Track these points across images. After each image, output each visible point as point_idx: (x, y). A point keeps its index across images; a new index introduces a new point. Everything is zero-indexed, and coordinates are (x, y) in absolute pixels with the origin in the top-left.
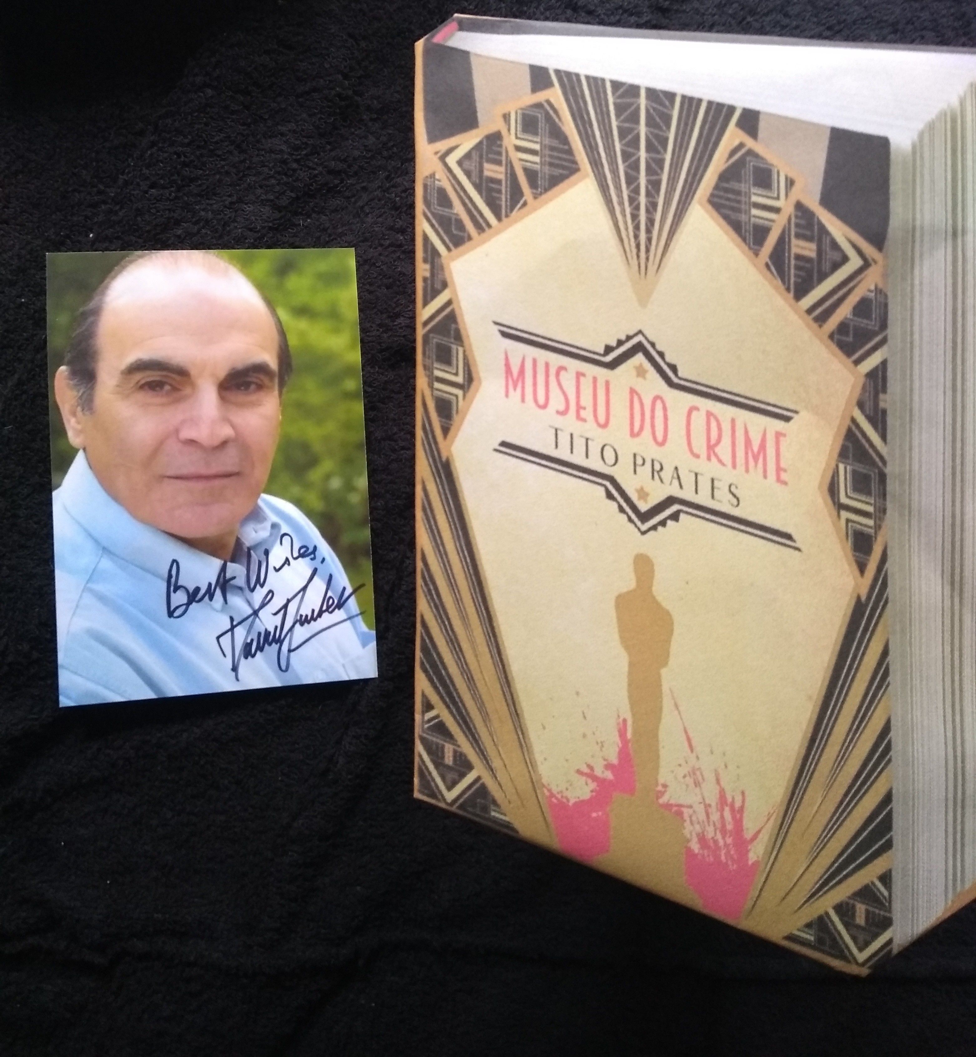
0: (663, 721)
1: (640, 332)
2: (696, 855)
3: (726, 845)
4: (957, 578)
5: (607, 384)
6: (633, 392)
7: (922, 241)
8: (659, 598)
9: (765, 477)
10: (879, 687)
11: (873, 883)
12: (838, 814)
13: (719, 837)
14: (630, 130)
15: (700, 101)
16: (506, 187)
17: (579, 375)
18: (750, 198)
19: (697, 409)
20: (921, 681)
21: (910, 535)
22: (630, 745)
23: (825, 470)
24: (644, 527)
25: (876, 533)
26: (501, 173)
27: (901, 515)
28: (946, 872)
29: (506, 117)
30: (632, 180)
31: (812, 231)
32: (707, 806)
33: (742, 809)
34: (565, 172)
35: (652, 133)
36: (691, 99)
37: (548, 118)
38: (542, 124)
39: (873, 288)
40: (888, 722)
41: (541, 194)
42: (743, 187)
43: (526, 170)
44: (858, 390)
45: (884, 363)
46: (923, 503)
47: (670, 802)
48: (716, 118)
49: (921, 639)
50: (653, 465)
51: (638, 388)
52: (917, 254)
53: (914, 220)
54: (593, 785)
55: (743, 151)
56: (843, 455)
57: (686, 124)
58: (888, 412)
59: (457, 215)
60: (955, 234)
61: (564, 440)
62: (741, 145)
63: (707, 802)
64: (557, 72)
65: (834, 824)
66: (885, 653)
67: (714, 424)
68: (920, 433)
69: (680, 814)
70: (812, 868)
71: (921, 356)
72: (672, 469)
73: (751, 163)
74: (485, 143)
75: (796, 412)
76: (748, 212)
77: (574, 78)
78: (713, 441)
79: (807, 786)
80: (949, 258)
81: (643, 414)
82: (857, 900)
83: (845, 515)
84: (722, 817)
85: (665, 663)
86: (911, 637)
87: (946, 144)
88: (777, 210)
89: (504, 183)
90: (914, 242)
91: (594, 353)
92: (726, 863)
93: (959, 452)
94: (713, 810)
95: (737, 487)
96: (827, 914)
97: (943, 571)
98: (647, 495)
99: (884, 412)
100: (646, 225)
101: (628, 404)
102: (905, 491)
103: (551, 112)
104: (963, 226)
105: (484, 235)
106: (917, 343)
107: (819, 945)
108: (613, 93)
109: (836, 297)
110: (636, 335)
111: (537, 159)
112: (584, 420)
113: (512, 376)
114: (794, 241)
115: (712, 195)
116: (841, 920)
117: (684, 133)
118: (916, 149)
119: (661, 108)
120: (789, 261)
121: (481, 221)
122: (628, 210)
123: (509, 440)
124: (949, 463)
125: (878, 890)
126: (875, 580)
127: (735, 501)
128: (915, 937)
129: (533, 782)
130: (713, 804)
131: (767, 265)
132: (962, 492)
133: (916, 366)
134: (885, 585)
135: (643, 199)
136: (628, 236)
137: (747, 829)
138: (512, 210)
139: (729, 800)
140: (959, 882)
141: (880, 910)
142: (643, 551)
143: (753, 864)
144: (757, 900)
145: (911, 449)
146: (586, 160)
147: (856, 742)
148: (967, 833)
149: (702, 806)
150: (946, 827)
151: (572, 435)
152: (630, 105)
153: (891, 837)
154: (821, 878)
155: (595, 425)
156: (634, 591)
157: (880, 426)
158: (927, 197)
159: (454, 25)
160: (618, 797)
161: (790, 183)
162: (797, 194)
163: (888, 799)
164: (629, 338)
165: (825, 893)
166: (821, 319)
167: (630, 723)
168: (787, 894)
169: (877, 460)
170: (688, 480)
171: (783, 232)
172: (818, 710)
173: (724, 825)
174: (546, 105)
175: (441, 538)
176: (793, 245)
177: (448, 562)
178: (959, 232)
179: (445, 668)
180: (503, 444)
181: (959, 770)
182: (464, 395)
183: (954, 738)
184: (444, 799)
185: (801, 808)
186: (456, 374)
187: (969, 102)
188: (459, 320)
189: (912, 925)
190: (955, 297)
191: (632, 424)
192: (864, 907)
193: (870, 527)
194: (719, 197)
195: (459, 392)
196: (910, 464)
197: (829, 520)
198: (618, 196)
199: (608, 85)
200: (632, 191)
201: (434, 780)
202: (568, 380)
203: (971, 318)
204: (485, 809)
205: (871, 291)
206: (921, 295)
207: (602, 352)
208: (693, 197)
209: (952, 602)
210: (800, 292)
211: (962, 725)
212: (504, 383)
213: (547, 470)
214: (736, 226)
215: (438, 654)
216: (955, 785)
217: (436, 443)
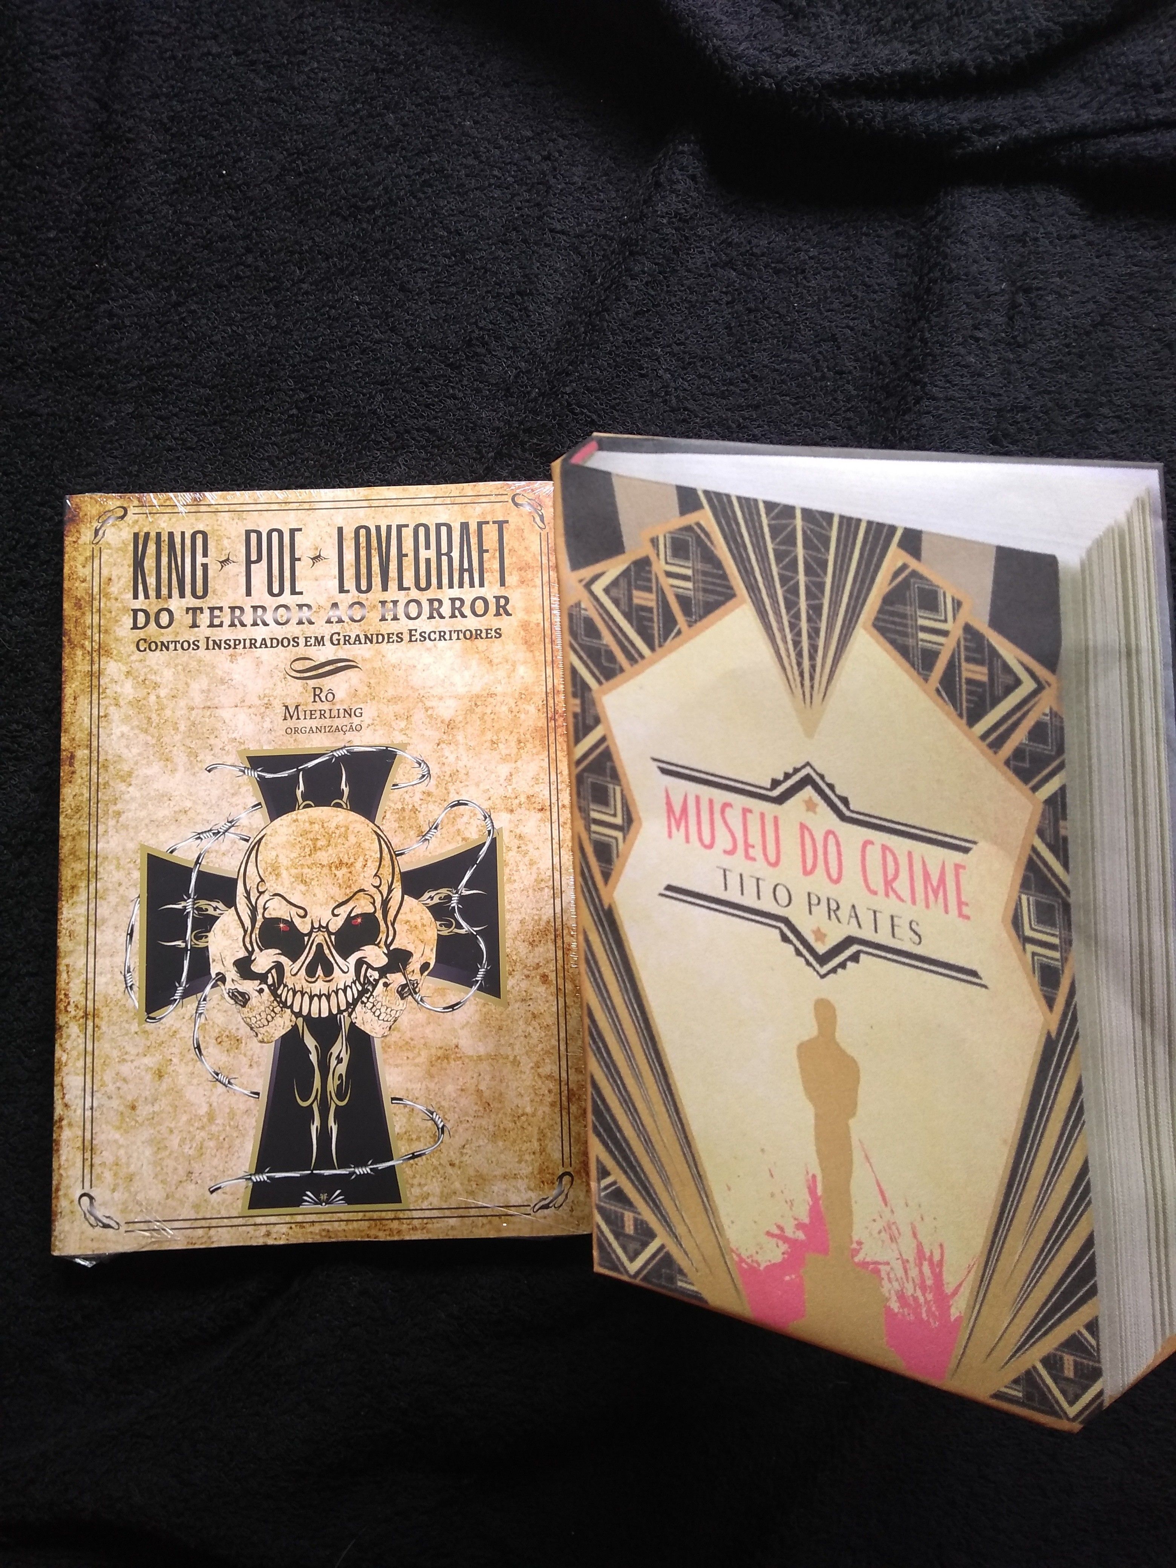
0: (854, 1175)
1: (808, 764)
2: (896, 1314)
3: (927, 1302)
4: (1147, 1009)
5: (776, 819)
6: (803, 827)
7: (1096, 662)
8: (843, 1045)
9: (947, 912)
10: (1074, 1127)
11: (1079, 1332)
12: (1039, 1263)
13: (919, 1293)
14: (787, 553)
15: (859, 521)
16: (658, 615)
17: (746, 811)
18: (916, 621)
19: (872, 843)
20: (1117, 1117)
21: (1097, 968)
22: (821, 1202)
23: (1007, 903)
24: (823, 971)
25: (1062, 967)
26: (652, 600)
27: (1088, 945)
28: (1154, 1316)
29: (654, 542)
30: (791, 605)
31: (983, 654)
32: (905, 1262)
33: (941, 1263)
34: (722, 598)
35: (810, 556)
36: (850, 519)
37: (699, 542)
39: (1047, 711)
40: (1086, 1162)
41: (696, 621)
42: (908, 610)
43: (678, 596)
44: (1037, 818)
45: (1063, 789)
46: (1109, 933)
47: (867, 1260)
48: (876, 539)
49: (1114, 1074)
50: (829, 904)
51: (808, 824)
52: (1091, 676)
53: (1087, 640)
54: (784, 1247)
55: (906, 572)
56: (1025, 885)
57: (846, 546)
58: (1070, 840)
59: (607, 646)
60: (1129, 654)
61: (733, 881)
62: (904, 567)
63: (905, 1257)
64: (706, 493)
65: (1037, 1272)
66: (1079, 1090)
67: (890, 858)
68: (1103, 860)
69: (877, 1272)
70: (1016, 1321)
71: (1100, 780)
72: (850, 907)
73: (916, 584)
74: (632, 568)
75: (975, 843)
76: (916, 636)
77: (725, 500)
78: (890, 877)
79: (1007, 1235)
80: (1125, 679)
81: (815, 851)
82: (1064, 1352)
83: (1030, 948)
84: (921, 1272)
85: (853, 1114)
86: (1103, 1072)
87: (1116, 561)
89: (655, 611)
90: (1087, 663)
91: (761, 788)
92: (928, 1321)
93: (1143, 878)
94: (911, 1265)
95: (917, 924)
96: (1034, 1367)
97: (1133, 1002)
98: (825, 935)
99: (1065, 839)
100: (809, 651)
101: (799, 840)
102: (1090, 922)
103: (702, 536)
104: (1137, 645)
105: (636, 666)
106: (1095, 768)
107: (1028, 1401)
108: (767, 514)
109: (1010, 722)
110: (804, 767)
111: (689, 585)
112: (754, 859)
113: (674, 815)
114: (964, 665)
115: (877, 619)
116: (1049, 1373)
117: (844, 555)
118: (1086, 566)
119: (818, 529)
120: (961, 686)
121: (633, 651)
122: (789, 637)
123: (675, 883)
124: (1133, 891)
125: (1086, 1339)
126: (1065, 1014)
127: (916, 939)
128: (1126, 1388)
129: (721, 1249)
130: (911, 1259)
131: (938, 691)
132: (1149, 920)
133: (1096, 791)
134: (1074, 1019)
135: (804, 625)
136: (790, 664)
137: (948, 1283)
138: (665, 639)
139: (928, 1254)
140: (1167, 1326)
141: (1089, 1360)
142: (823, 996)
143: (956, 1320)
144: (962, 1358)
145: (1094, 877)
146: (742, 585)
147: (1054, 1186)
149: (900, 1261)
150: (1151, 1268)
151: (741, 875)
152: (785, 527)
153: (1096, 1283)
154: (1026, 1330)
155: (765, 864)
156: (817, 1038)
157: (1061, 854)
158: (1098, 616)
159: (594, 444)
160: (811, 1258)
161: (958, 605)
162: (964, 616)
163: (1089, 1242)
164: (796, 771)
165: (1031, 1346)
166: (996, 745)
167: (819, 1178)
168: (992, 1350)
169: (1060, 889)
170: (866, 918)
171: (953, 656)
172: (1013, 1154)
173: (923, 1281)
174: (696, 527)
175: (607, 991)
176: (963, 669)
177: (617, 1016)
178: (1134, 651)
179: (620, 1130)
180: (669, 888)
181: (1160, 1208)
182: (624, 838)
183: (1153, 1175)
184: (627, 1272)
185: (1001, 1258)
186: (615, 815)
187: (1135, 518)
188: (615, 757)
189: (1123, 1374)
190: (1132, 720)
191: (804, 862)
192: (1072, 1358)
193: (1057, 960)
194: (884, 621)
195: (619, 835)
196: (1095, 893)
197: (1014, 955)
198: (778, 622)
199: (761, 506)
200: (792, 617)
201: (614, 1252)
202: (734, 817)
203: (1149, 740)
204: (671, 1279)
205: (1046, 715)
206: (1097, 718)
207: (769, 786)
208: (856, 622)
209: (1144, 1034)
210: (973, 718)
211: (1160, 1161)
212: (666, 823)
213: (717, 914)
214: (904, 651)
215: (612, 1117)
216: (1157, 1225)
217: (597, 890)
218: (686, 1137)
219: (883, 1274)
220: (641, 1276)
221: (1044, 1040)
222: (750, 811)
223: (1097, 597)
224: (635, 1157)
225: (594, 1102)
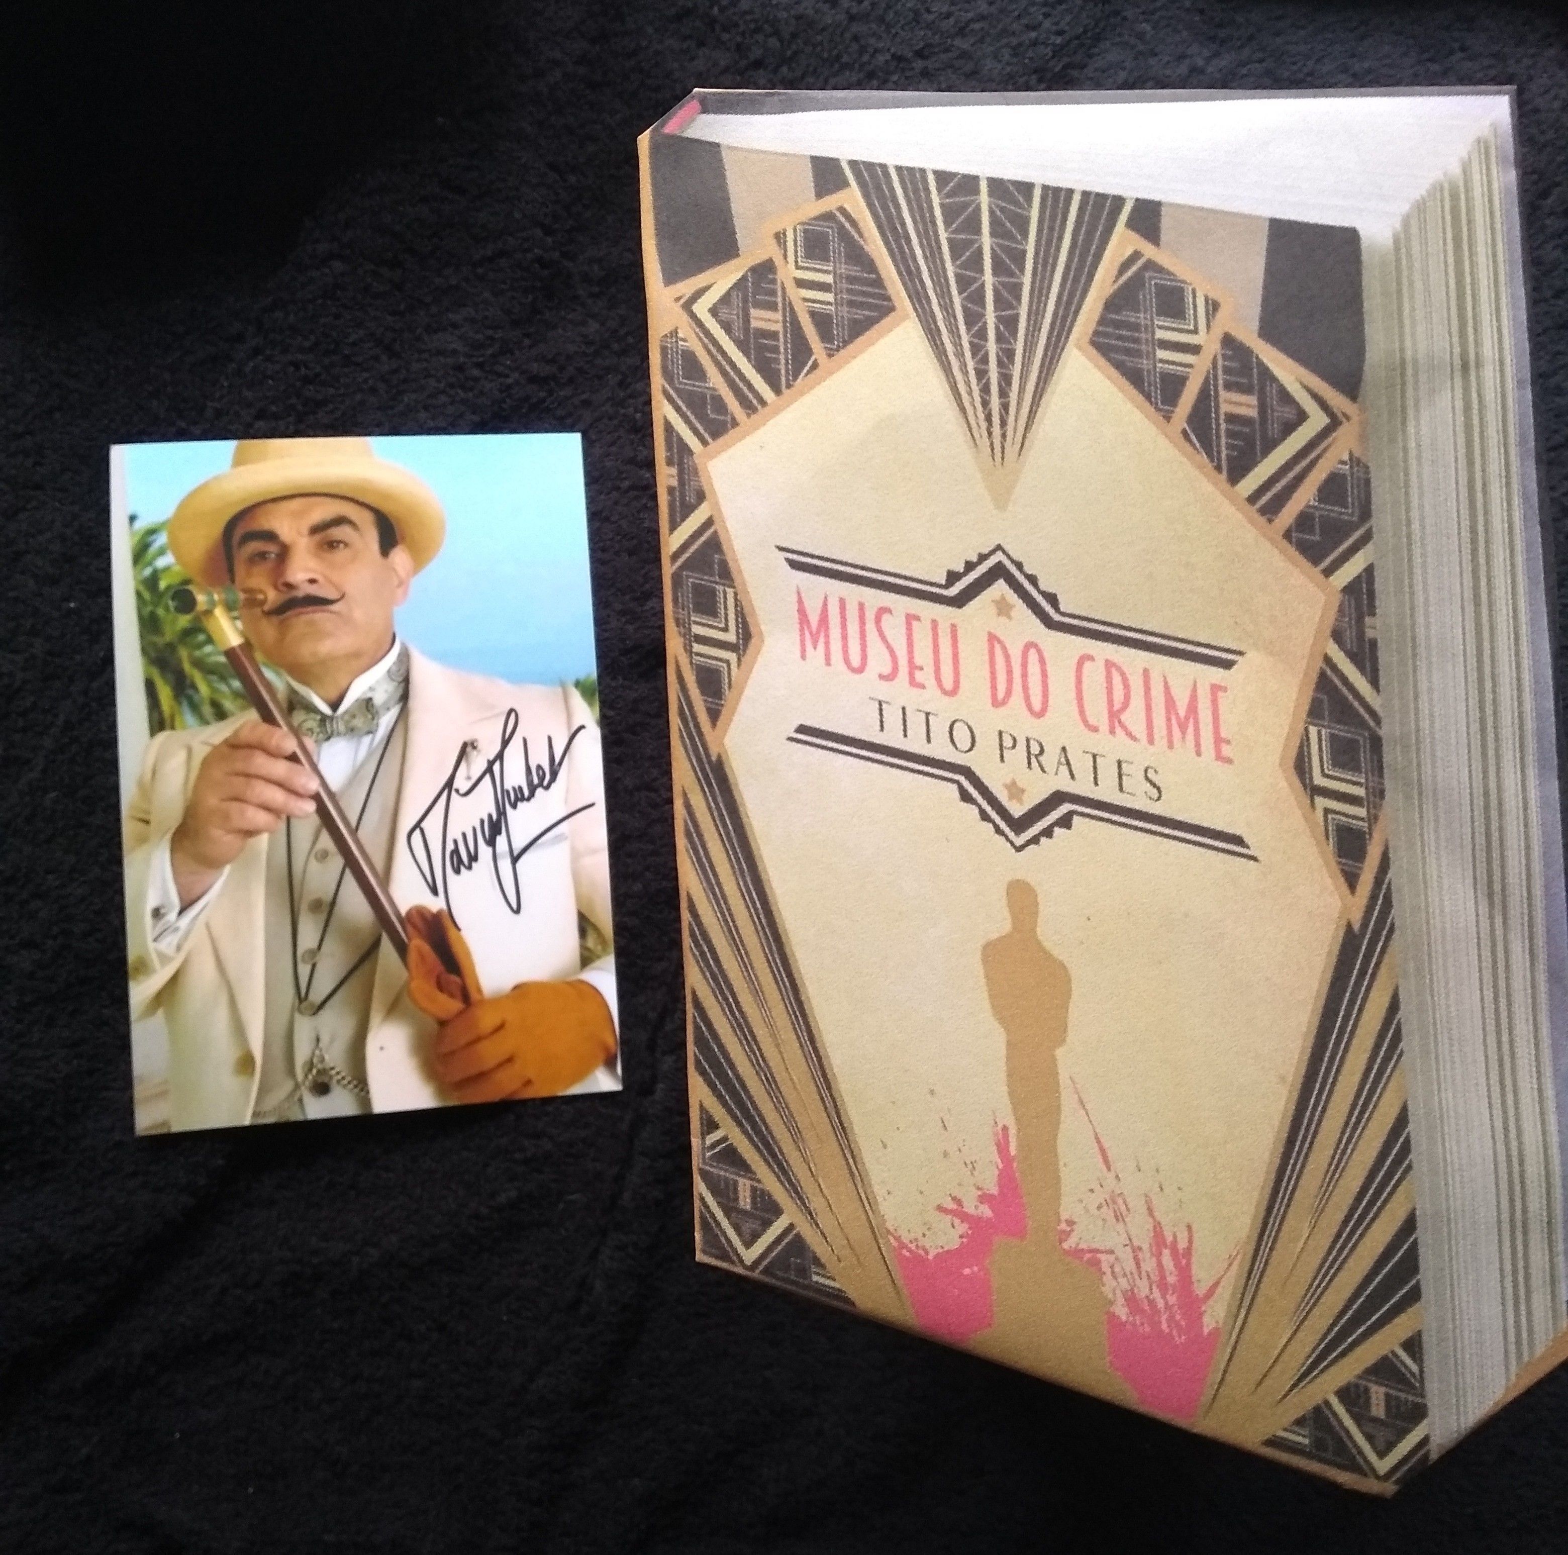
0: (1063, 1126)
1: (999, 548)
2: (1124, 1324)
3: (1168, 1306)
4: (1497, 887)
5: (954, 628)
6: (992, 638)
7: (1416, 382)
8: (1047, 945)
9: (1199, 754)
10: (1387, 1059)
11: (1393, 1352)
12: (1334, 1253)
13: (1156, 1294)
14: (968, 244)
15: (1070, 192)
16: (786, 342)
17: (911, 618)
18: (1153, 333)
19: (1091, 658)
20: (1451, 1045)
21: (1422, 829)
22: (1015, 1165)
23: (1288, 739)
24: (1019, 841)
25: (1370, 828)
26: (777, 322)
27: (1408, 797)
28: (1505, 1332)
29: (780, 238)
30: (974, 318)
31: (1251, 376)
32: (1137, 1250)
33: (1188, 1252)
34: (875, 314)
35: (1000, 246)
36: (1057, 190)
37: (843, 234)
38: (834, 245)
39: (1346, 457)
40: (1404, 1109)
41: (838, 349)
42: (1142, 318)
43: (813, 314)
44: (1332, 614)
45: (1369, 570)
46: (1439, 778)
47: (1081, 1247)
48: (1095, 218)
49: (1447, 983)
50: (1028, 747)
51: (999, 633)
52: (1410, 403)
53: (1402, 350)
54: (962, 1227)
55: (1139, 263)
56: (1315, 713)
57: (1051, 229)
58: (1379, 644)
59: (714, 389)
60: (1465, 368)
61: (893, 718)
62: (1136, 255)
63: (1136, 1243)
64: (853, 164)
65: (1331, 1267)
66: (1394, 1006)
67: (1117, 680)
68: (1429, 670)
69: (1096, 1263)
70: (1300, 1335)
71: (1423, 555)
72: (1058, 751)
73: (1152, 281)
74: (750, 278)
75: (1241, 653)
76: (1151, 355)
77: (879, 172)
78: (1117, 706)
79: (1285, 1212)
80: (1459, 404)
81: (1010, 672)
82: (1370, 1381)
83: (1321, 802)
84: (1160, 1265)
85: (1060, 1040)
86: (1431, 980)
87: (1444, 233)
88: (1195, 350)
89: (781, 335)
90: (1404, 384)
91: (932, 584)
92: (1170, 1334)
93: (1489, 696)
94: (1145, 1254)
95: (1156, 771)
96: (1327, 1403)
97: (1475, 878)
98: (1023, 791)
99: (1373, 644)
100: (1000, 385)
101: (986, 658)
102: (1410, 762)
103: (847, 225)
104: (1477, 354)
105: (756, 417)
106: (1416, 537)
108: (939, 190)
109: (1291, 475)
110: (993, 552)
111: (829, 297)
112: (923, 687)
113: (809, 627)
114: (1223, 394)
115: (1096, 333)
116: (1348, 1411)
117: (1049, 242)
118: (1401, 242)
119: (1011, 207)
120: (1218, 425)
121: (751, 396)
122: (971, 365)
123: (808, 723)
124: (1475, 714)
125: (1403, 1363)
126: (1373, 898)
127: (1154, 793)
128: (1463, 1432)
129: (872, 1228)
130: (1145, 1247)
131: (1184, 432)
132: (1498, 757)
133: (1418, 571)
134: (1389, 904)
135: (992, 346)
136: (973, 404)
137: (1199, 1281)
138: (795, 378)
139: (1169, 1239)
140: (1524, 1347)
141: (1408, 1393)
142: (1019, 875)
143: (1210, 1334)
144: (1219, 1388)
145: (1416, 697)
146: (904, 294)
147: (1357, 1142)
148: (1533, 1271)
149: (1128, 1249)
150: (1501, 1263)
151: (904, 709)
152: (966, 206)
153: (1418, 1283)
154: (1315, 1348)
155: (939, 692)
156: (1010, 935)
157: (1368, 665)
158: (1420, 314)
159: (695, 105)
161: (1213, 307)
162: (1224, 323)
163: (1410, 1225)
164: (983, 558)
165: (1322, 1371)
166: (1271, 510)
167: (1013, 1131)
168: (1265, 1376)
169: (1367, 716)
170: (1083, 765)
171: (1206, 381)
172: (1296, 1095)
173: (1163, 1277)
174: (838, 214)
175: (715, 875)
176: (1221, 399)
177: (729, 910)
178: (1472, 364)
179: (732, 1066)
180: (802, 729)
181: (1516, 1176)
182: (739, 660)
183: (1506, 1129)
184: (742, 1261)
185: (1278, 1246)
186: (726, 629)
187: (1475, 167)
188: (725, 547)
189: (1458, 1414)
190: (1470, 463)
191: (994, 687)
192: (1382, 1390)
193: (1362, 819)
194: (1106, 335)
195: (732, 656)
196: (1417, 720)
197: (1298, 813)
198: (955, 344)
199: (931, 178)
200: (973, 336)
201: (724, 1234)
202: (894, 627)
203: (1496, 492)
204: (803, 1271)
205: (1343, 463)
206: (1420, 464)
207: (943, 582)
208: (1067, 337)
209: (1492, 925)
210: (1236, 473)
211: (1517, 1108)
212: (798, 638)
213: (869, 764)
214: (1135, 378)
215: (721, 1047)
216: (1512, 1200)
217: (700, 734)
218: (824, 1075)
219: (1105, 1267)
220: (761, 1268)
221: (1341, 934)
222: (918, 618)
223: (1419, 285)
224: (753, 1103)
225: (697, 1027)
